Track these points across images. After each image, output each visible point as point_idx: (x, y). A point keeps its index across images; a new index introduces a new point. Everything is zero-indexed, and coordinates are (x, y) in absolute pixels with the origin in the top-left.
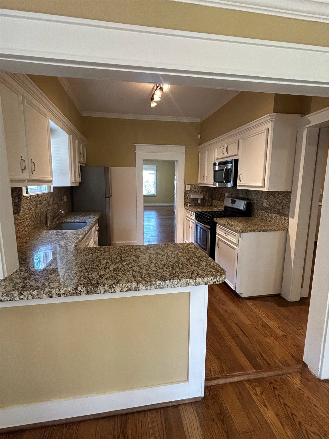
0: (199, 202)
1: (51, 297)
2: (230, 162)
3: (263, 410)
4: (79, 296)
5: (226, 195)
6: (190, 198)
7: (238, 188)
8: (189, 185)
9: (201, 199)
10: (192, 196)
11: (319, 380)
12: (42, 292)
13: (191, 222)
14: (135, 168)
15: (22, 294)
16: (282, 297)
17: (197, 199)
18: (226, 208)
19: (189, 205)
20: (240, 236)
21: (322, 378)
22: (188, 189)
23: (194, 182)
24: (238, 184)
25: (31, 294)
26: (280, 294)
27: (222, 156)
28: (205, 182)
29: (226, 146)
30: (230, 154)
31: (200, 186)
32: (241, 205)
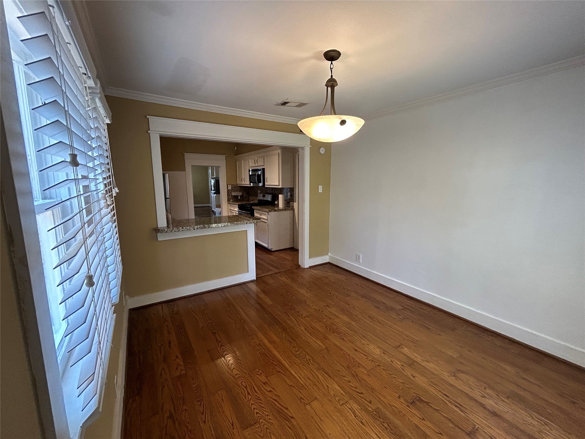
0: (239, 198)
1: (194, 229)
2: (260, 170)
3: (281, 278)
4: (205, 229)
5: (259, 192)
6: (232, 195)
7: (266, 186)
8: (230, 185)
9: (241, 196)
10: (234, 194)
11: (304, 268)
12: (191, 227)
13: (234, 213)
14: (185, 172)
15: (183, 228)
16: (295, 249)
17: (238, 196)
18: (259, 200)
19: (231, 200)
20: (268, 214)
21: (305, 267)
22: (230, 188)
23: (234, 183)
24: (265, 184)
25: (186, 228)
26: (293, 247)
27: (254, 165)
28: (243, 183)
29: (256, 159)
30: (260, 164)
31: (239, 186)
32: (269, 198)
